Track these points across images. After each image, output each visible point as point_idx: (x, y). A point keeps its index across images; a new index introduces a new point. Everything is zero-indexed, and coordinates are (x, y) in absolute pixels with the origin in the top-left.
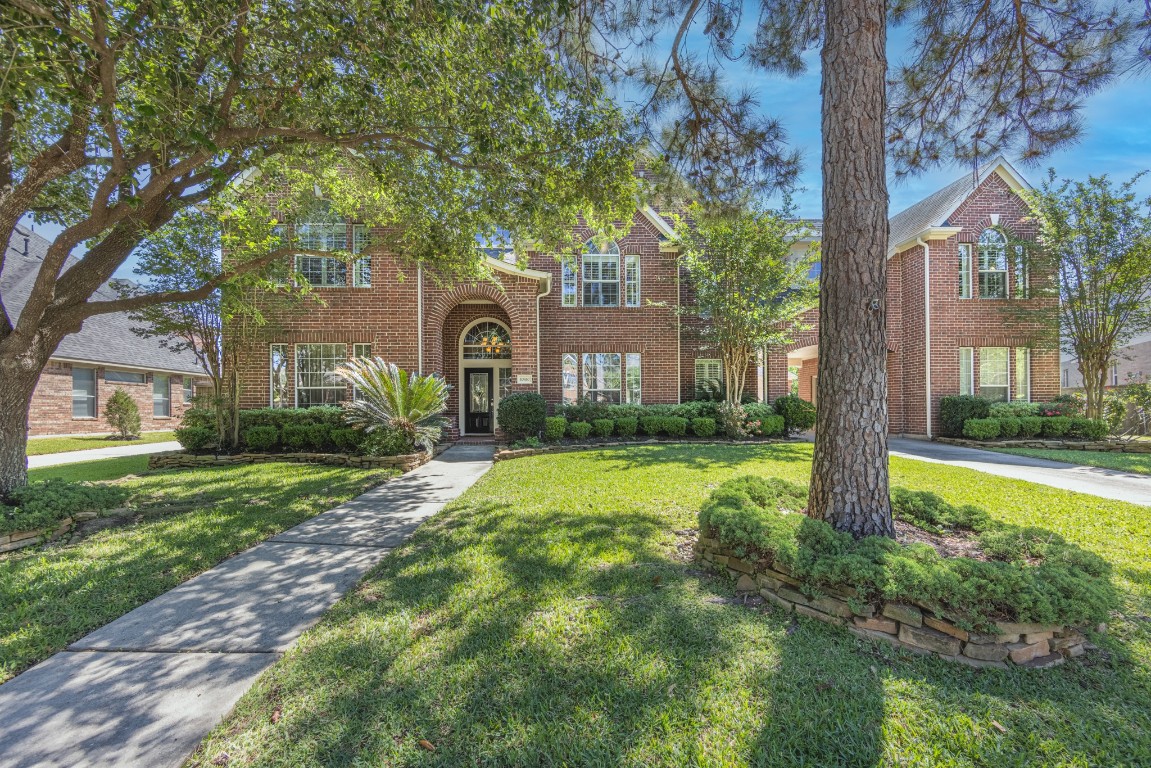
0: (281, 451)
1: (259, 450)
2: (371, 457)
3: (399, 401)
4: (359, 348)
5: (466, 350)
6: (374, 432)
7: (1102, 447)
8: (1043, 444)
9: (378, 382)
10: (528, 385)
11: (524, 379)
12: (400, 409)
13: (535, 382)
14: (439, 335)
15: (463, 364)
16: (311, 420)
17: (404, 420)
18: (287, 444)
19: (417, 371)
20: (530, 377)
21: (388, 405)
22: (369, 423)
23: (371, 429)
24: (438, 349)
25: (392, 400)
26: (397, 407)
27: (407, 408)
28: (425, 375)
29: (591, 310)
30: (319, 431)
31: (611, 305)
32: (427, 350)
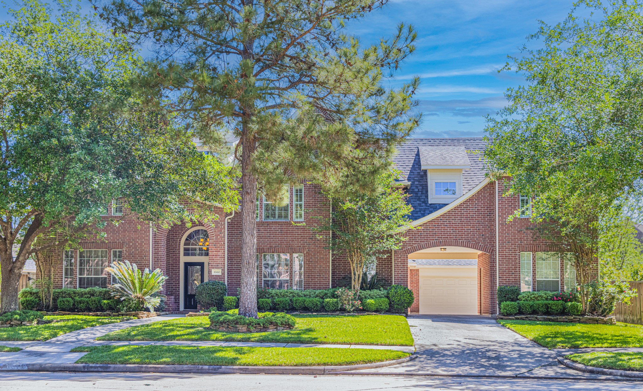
0: (75, 311)
1: (63, 310)
2: (123, 312)
3: (137, 285)
4: (115, 253)
5: (185, 250)
6: (124, 300)
7: (566, 320)
8: (536, 318)
9: (127, 276)
10: (219, 276)
11: (216, 272)
12: (138, 289)
13: (223, 274)
14: (163, 243)
15: (184, 259)
16: (89, 296)
17: (139, 295)
18: (77, 308)
19: (149, 267)
20: (220, 270)
21: (131, 286)
22: (122, 295)
23: (122, 299)
24: (163, 252)
25: (133, 284)
26: (136, 288)
27: (141, 289)
28: (154, 268)
29: (268, 224)
30: (95, 301)
31: (283, 220)
32: (156, 253)
